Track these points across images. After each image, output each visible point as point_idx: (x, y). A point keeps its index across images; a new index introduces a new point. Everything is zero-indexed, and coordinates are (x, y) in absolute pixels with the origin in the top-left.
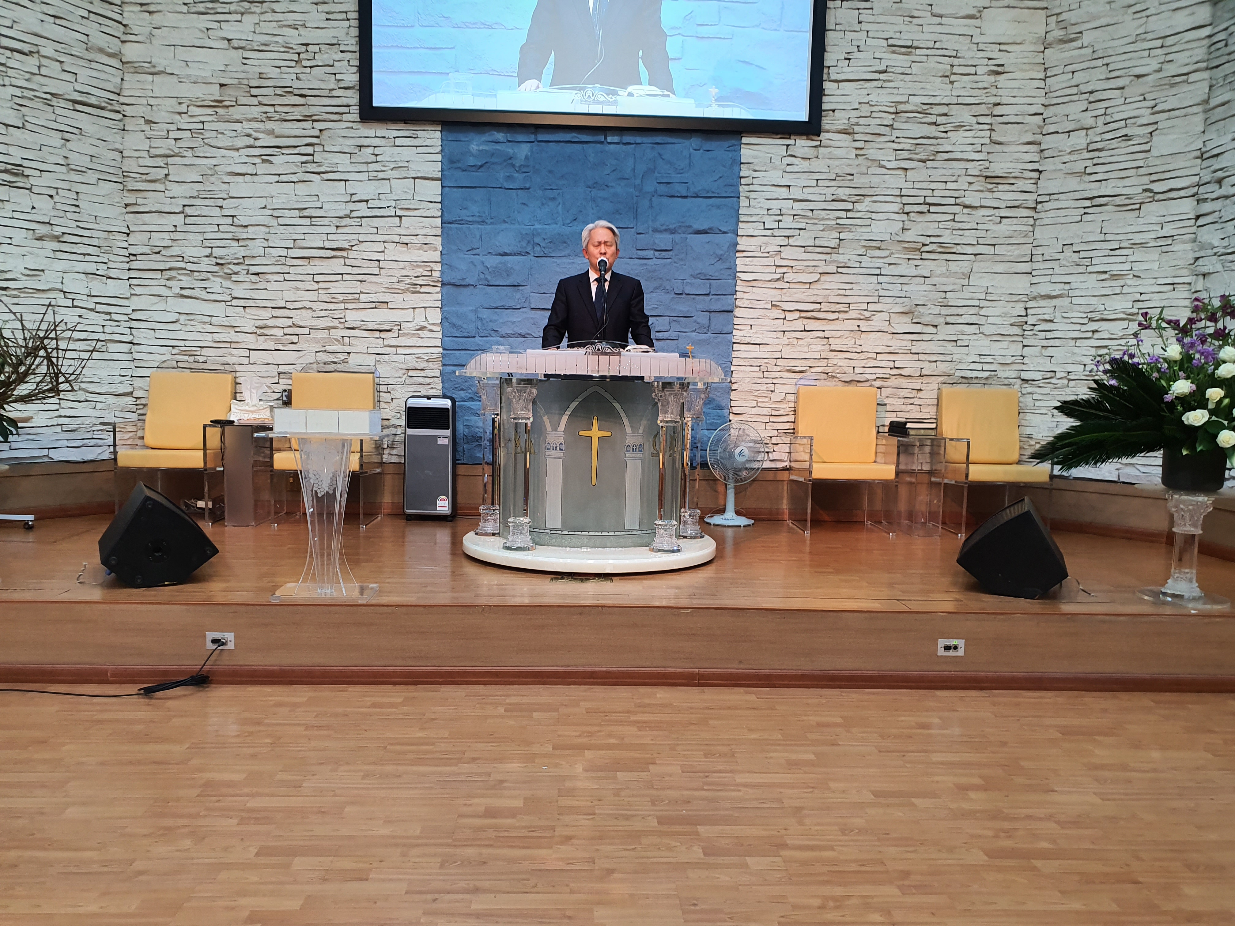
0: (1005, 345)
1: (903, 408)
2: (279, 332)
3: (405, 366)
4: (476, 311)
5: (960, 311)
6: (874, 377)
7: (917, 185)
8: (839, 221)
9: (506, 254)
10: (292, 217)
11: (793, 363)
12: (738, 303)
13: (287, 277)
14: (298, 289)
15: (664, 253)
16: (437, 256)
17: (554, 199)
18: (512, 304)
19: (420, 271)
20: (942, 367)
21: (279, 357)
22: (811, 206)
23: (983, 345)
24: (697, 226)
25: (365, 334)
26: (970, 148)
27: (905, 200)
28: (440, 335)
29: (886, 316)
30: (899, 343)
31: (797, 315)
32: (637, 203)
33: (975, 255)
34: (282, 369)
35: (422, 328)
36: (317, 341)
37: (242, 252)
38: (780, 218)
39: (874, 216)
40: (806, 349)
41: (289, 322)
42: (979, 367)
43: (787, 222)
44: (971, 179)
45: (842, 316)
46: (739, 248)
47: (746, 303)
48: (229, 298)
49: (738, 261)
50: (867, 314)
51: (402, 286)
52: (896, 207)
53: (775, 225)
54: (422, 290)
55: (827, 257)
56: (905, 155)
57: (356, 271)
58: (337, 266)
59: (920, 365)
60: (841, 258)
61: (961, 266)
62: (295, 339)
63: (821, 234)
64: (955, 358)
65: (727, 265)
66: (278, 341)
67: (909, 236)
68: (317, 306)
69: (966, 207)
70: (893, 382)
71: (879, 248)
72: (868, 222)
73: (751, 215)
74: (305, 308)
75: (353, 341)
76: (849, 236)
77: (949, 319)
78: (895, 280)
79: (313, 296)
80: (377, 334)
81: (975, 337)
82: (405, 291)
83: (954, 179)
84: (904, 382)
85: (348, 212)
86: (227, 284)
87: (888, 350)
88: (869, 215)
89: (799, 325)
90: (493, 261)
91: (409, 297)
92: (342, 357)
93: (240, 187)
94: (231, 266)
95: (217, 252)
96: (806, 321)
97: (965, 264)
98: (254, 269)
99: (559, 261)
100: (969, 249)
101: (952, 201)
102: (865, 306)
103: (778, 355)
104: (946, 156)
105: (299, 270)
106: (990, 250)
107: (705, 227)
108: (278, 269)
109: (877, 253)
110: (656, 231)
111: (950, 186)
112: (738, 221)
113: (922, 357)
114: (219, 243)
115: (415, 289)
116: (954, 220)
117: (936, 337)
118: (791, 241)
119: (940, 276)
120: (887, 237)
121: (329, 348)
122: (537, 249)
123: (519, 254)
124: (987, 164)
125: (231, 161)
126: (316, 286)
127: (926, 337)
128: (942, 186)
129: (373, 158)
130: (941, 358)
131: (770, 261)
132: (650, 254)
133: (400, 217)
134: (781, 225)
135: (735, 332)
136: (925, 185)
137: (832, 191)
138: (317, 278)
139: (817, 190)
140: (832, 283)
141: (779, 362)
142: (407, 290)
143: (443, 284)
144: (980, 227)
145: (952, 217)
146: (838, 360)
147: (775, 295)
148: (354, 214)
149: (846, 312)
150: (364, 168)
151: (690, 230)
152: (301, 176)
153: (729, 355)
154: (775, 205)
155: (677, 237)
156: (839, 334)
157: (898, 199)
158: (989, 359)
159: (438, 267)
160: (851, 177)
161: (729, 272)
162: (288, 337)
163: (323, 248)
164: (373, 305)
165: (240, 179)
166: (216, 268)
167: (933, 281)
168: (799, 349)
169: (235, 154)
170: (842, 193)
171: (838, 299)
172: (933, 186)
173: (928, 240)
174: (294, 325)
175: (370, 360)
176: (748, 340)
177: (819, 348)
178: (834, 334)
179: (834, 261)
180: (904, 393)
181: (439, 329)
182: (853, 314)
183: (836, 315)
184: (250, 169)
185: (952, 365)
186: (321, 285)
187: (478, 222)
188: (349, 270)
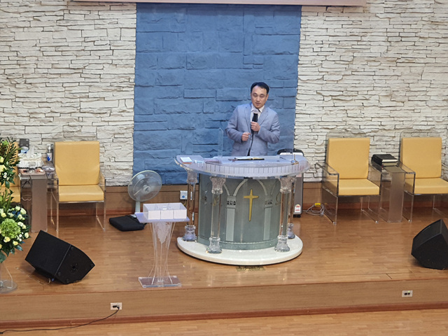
0: (439, 111)
1: (385, 146)
2: (43, 116)
3: (113, 132)
4: (153, 100)
5: (416, 94)
6: (370, 130)
7: (395, 27)
8: (353, 47)
9: (171, 68)
10: (51, 51)
11: (327, 124)
12: (299, 92)
13: (48, 85)
14: (53, 91)
15: (258, 66)
16: (132, 71)
17: (198, 37)
18: (174, 95)
19: (123, 79)
20: (407, 124)
21: (42, 130)
22: (339, 39)
23: (428, 112)
24: (277, 51)
25: (92, 115)
26: (424, 6)
27: (389, 34)
28: (133, 114)
29: (377, 97)
30: (384, 112)
31: (330, 98)
32: (244, 38)
33: (425, 63)
34: (44, 136)
35: (124, 111)
36: (64, 120)
37: (22, 71)
38: (322, 46)
39: (372, 43)
40: (335, 116)
41: (49, 110)
42: (426, 123)
43: (326, 48)
44: (424, 23)
45: (354, 98)
46: (299, 62)
47: (303, 92)
48: (14, 97)
49: (299, 69)
50: (367, 97)
51: (113, 88)
52: (384, 38)
53: (319, 50)
54: (124, 90)
55: (347, 66)
56: (389, 10)
57: (87, 80)
58: (76, 78)
59: (394, 123)
60: (354, 67)
61: (417, 69)
62: (51, 119)
63: (344, 54)
64: (413, 119)
65: (293, 72)
66: (43, 121)
67: (391, 54)
68: (64, 101)
69: (420, 37)
70: (380, 133)
71: (374, 61)
72: (369, 47)
73: (307, 44)
74: (58, 101)
75: (84, 120)
76: (359, 55)
77: (410, 98)
78: (382, 78)
79: (61, 95)
80: (99, 115)
81: (424, 108)
82: (113, 91)
83: (415, 23)
84: (386, 133)
85: (83, 48)
86: (13, 89)
87: (377, 116)
88: (369, 43)
89: (331, 103)
90: (164, 73)
91: (116, 93)
92: (78, 129)
93: (20, 35)
94: (16, 80)
95: (8, 72)
96: (335, 101)
97: (420, 68)
98: (29, 81)
99: (200, 71)
100: (422, 61)
101: (414, 35)
102: (366, 93)
103: (320, 120)
104: (411, 10)
105: (55, 81)
106: (434, 61)
107: (281, 51)
108: (43, 80)
109: (373, 64)
110: (254, 53)
111: (413, 26)
112: (299, 47)
113: (396, 119)
114: (9, 67)
115: (119, 89)
116: (414, 45)
117: (403, 108)
118: (327, 58)
119: (406, 75)
120: (379, 55)
121: (70, 124)
122: (189, 65)
123: (179, 68)
124: (432, 15)
125: (16, 20)
126: (64, 90)
127: (398, 108)
128: (409, 26)
129: (98, 17)
130: (405, 119)
131: (316, 69)
132: (251, 66)
133: (113, 50)
134: (322, 49)
135: (297, 108)
136: (399, 26)
137: (350, 30)
138: (65, 85)
139: (342, 30)
140: (349, 81)
141: (320, 124)
142: (116, 90)
143: (135, 86)
144: (428, 48)
145: (413, 43)
146: (351, 122)
147: (318, 87)
148: (86, 49)
149: (356, 96)
150: (92, 22)
151: (273, 53)
152: (56, 28)
153: (294, 120)
154: (320, 39)
155: (266, 56)
156: (353, 108)
157: (385, 34)
158: (431, 119)
159: (133, 77)
160: (360, 23)
161: (294, 75)
162: (48, 118)
163: (69, 68)
164: (97, 99)
165: (22, 30)
166: (7, 81)
167: (403, 77)
168: (331, 116)
169: (19, 15)
170: (356, 31)
171: (352, 89)
172: (404, 27)
173: (401, 56)
174: (52, 112)
175: (93, 130)
176: (304, 112)
177: (342, 115)
178: (349, 108)
179: (350, 69)
180: (385, 139)
181: (132, 110)
182: (360, 97)
183: (351, 98)
184: (27, 24)
185: (412, 123)
186: (67, 89)
187: (156, 52)
188: (83, 80)
